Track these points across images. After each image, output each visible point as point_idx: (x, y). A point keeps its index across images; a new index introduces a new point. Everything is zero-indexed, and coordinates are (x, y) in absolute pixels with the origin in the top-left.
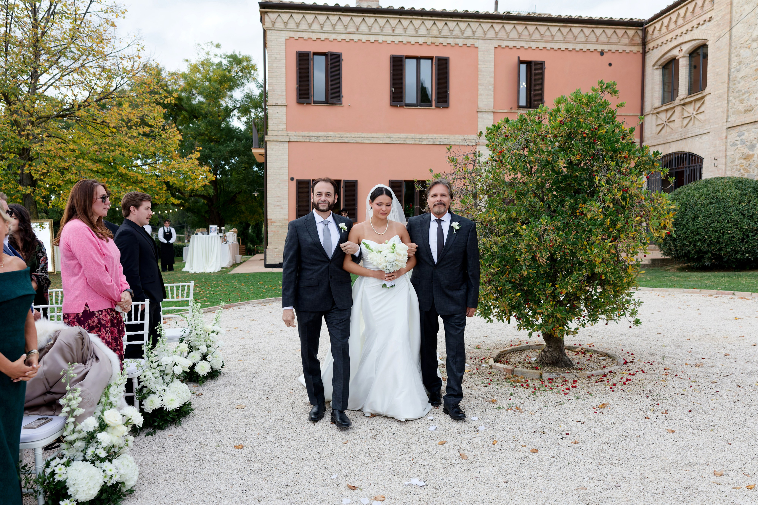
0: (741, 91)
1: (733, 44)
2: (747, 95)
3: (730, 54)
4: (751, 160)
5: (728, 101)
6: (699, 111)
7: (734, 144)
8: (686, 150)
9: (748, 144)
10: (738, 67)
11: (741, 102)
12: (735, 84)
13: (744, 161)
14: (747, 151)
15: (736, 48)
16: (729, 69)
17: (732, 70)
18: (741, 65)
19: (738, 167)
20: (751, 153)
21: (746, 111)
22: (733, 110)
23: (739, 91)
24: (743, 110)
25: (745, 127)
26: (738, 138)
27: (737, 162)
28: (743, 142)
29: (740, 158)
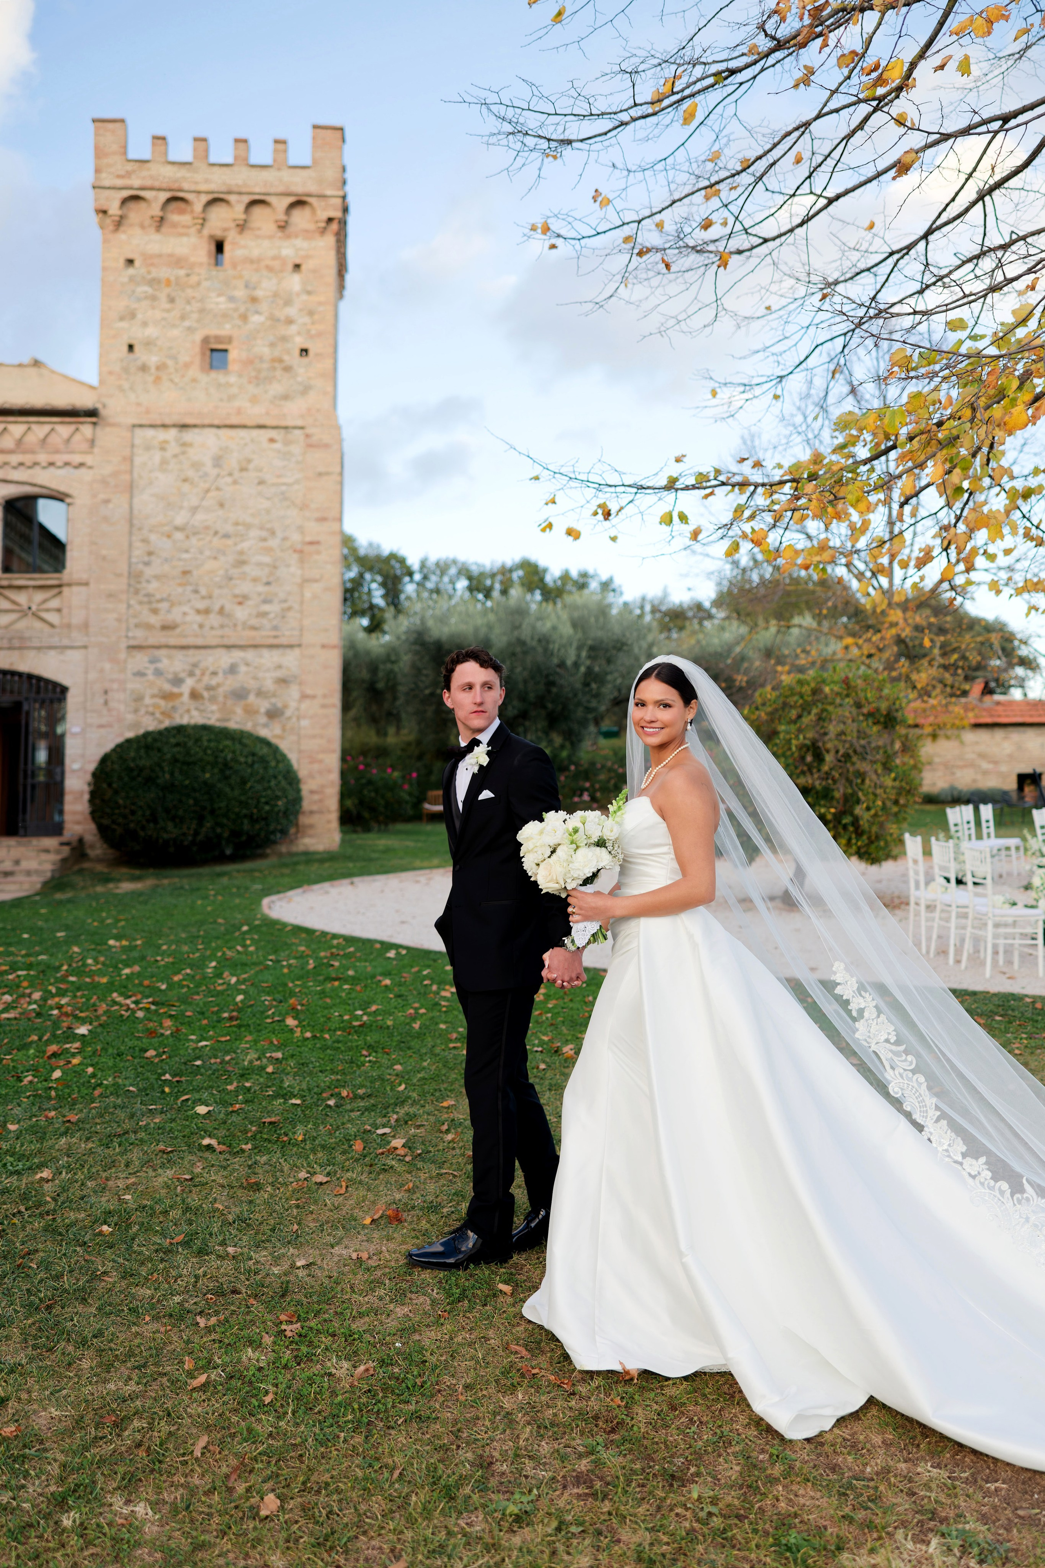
0: (153, 595)
1: (135, 522)
2: (164, 606)
3: (131, 533)
4: (177, 703)
5: (129, 606)
6: (46, 606)
7: (140, 674)
8: (23, 667)
9: (170, 676)
10: (146, 559)
11: (155, 611)
12: (139, 582)
13: (162, 703)
14: (167, 687)
15: (140, 529)
16: (130, 557)
17: (134, 560)
18: (153, 558)
19: (151, 709)
20: (176, 690)
21: (165, 628)
22: (136, 621)
23: (148, 595)
24: (158, 625)
25: (163, 652)
26: (147, 665)
27: (148, 701)
28: (158, 673)
29: (153, 696)
